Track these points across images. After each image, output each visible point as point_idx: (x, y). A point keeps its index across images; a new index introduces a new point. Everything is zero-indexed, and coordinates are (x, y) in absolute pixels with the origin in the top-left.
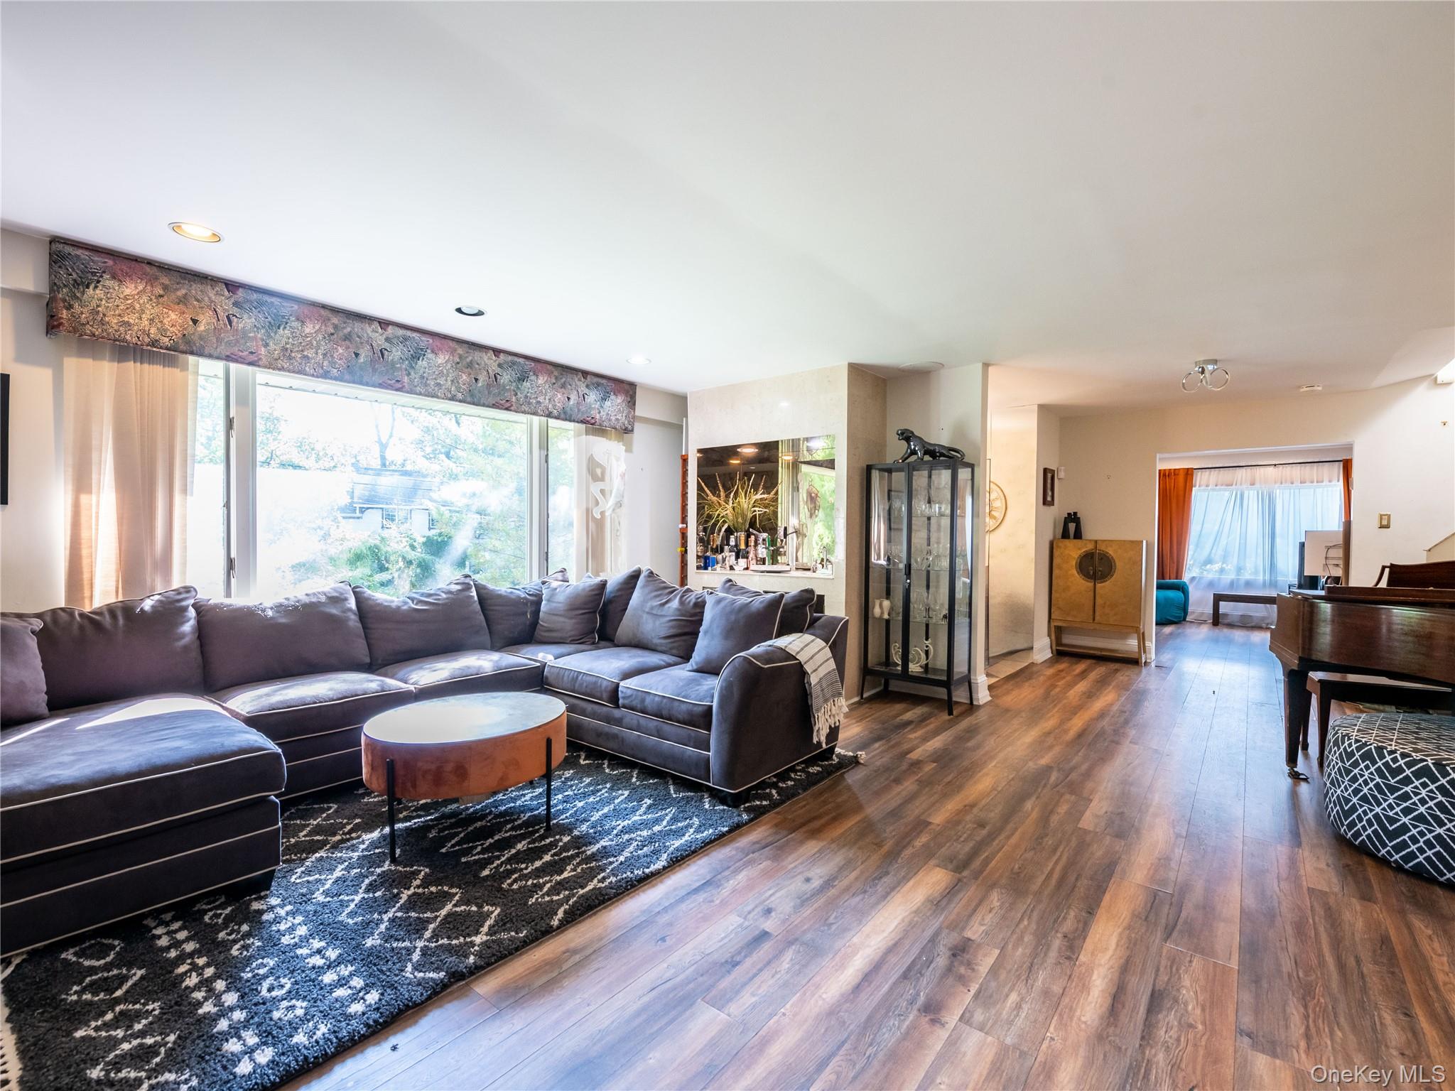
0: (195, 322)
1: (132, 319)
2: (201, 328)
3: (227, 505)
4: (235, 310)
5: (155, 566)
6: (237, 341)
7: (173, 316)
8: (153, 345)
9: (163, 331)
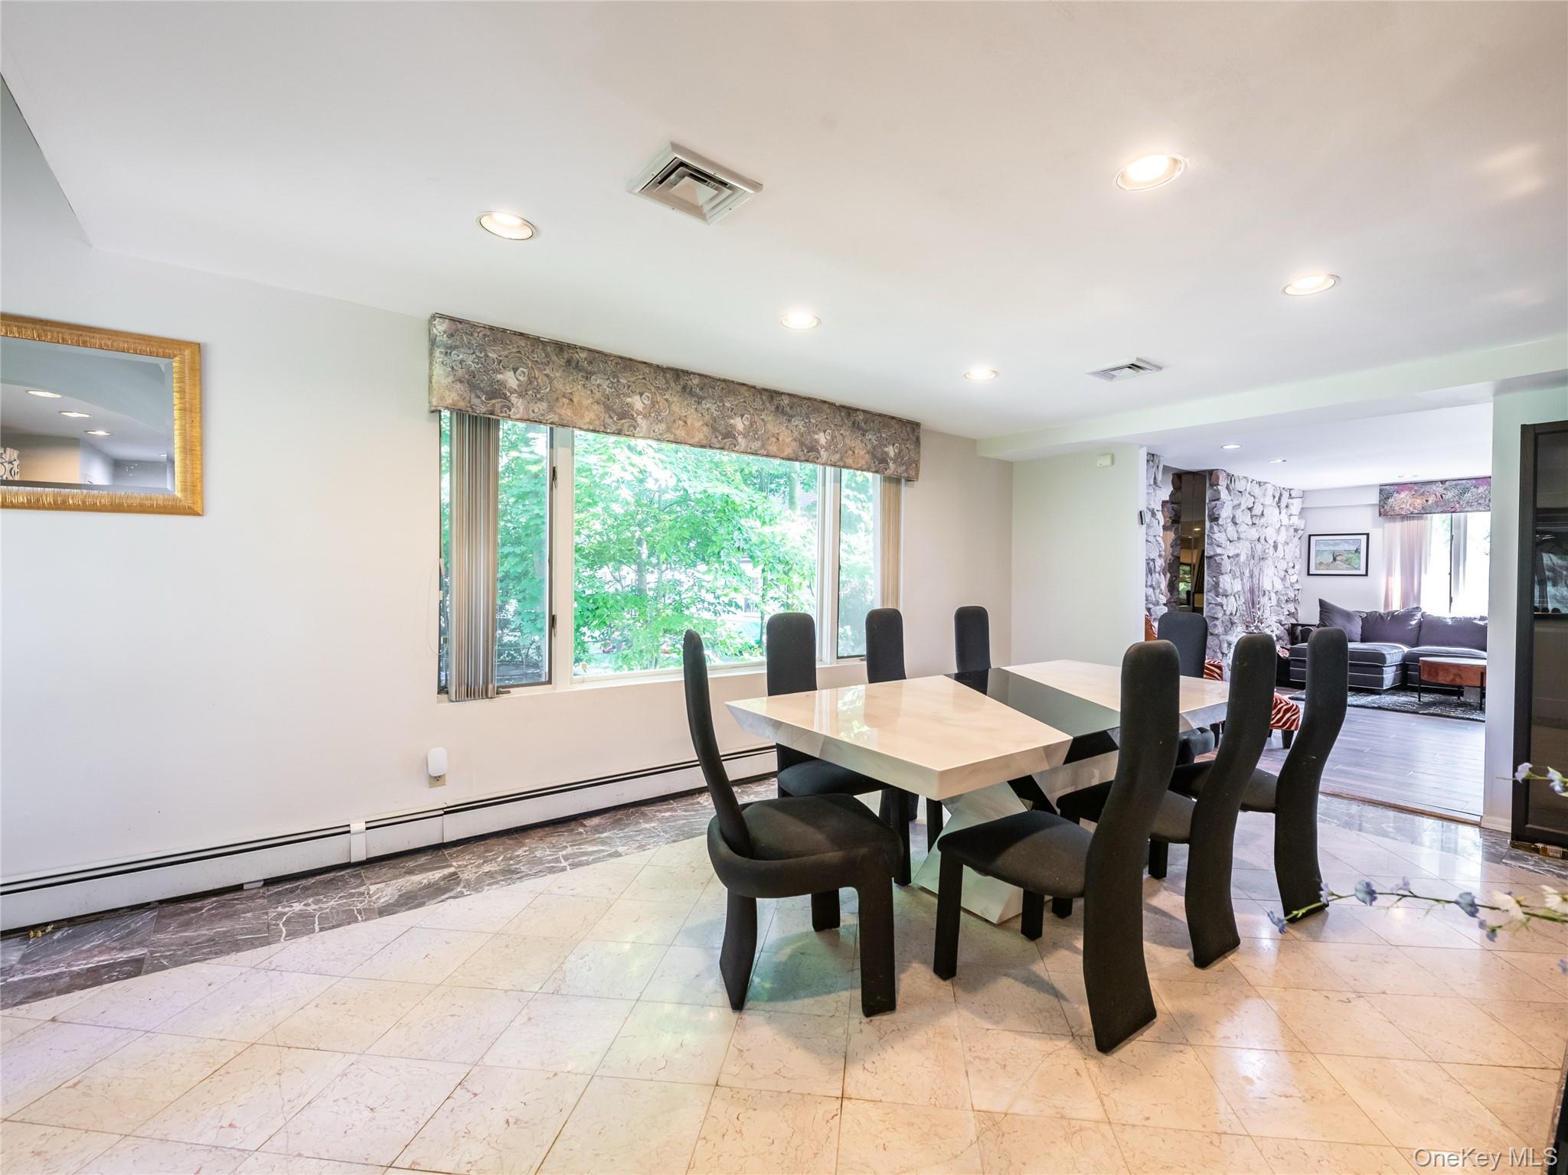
0: (1427, 501)
1: (1403, 506)
2: (1430, 503)
3: (1450, 574)
4: (1445, 492)
5: (1414, 599)
6: (1445, 505)
7: (1418, 501)
8: (1412, 514)
9: (1415, 508)
